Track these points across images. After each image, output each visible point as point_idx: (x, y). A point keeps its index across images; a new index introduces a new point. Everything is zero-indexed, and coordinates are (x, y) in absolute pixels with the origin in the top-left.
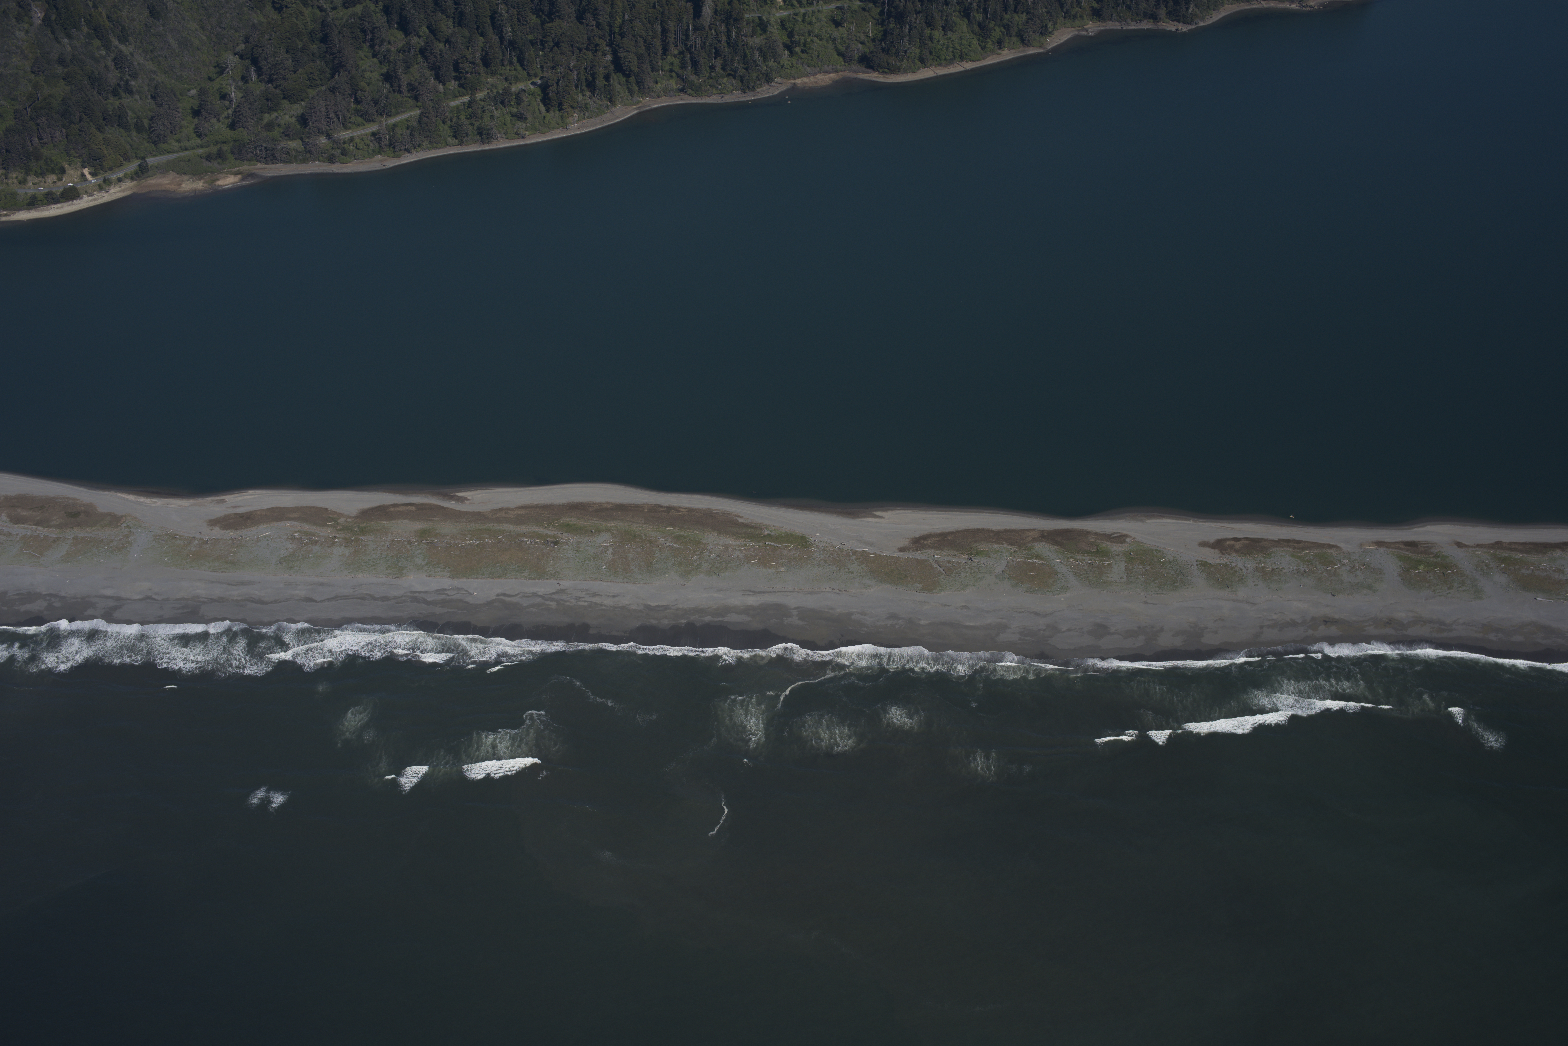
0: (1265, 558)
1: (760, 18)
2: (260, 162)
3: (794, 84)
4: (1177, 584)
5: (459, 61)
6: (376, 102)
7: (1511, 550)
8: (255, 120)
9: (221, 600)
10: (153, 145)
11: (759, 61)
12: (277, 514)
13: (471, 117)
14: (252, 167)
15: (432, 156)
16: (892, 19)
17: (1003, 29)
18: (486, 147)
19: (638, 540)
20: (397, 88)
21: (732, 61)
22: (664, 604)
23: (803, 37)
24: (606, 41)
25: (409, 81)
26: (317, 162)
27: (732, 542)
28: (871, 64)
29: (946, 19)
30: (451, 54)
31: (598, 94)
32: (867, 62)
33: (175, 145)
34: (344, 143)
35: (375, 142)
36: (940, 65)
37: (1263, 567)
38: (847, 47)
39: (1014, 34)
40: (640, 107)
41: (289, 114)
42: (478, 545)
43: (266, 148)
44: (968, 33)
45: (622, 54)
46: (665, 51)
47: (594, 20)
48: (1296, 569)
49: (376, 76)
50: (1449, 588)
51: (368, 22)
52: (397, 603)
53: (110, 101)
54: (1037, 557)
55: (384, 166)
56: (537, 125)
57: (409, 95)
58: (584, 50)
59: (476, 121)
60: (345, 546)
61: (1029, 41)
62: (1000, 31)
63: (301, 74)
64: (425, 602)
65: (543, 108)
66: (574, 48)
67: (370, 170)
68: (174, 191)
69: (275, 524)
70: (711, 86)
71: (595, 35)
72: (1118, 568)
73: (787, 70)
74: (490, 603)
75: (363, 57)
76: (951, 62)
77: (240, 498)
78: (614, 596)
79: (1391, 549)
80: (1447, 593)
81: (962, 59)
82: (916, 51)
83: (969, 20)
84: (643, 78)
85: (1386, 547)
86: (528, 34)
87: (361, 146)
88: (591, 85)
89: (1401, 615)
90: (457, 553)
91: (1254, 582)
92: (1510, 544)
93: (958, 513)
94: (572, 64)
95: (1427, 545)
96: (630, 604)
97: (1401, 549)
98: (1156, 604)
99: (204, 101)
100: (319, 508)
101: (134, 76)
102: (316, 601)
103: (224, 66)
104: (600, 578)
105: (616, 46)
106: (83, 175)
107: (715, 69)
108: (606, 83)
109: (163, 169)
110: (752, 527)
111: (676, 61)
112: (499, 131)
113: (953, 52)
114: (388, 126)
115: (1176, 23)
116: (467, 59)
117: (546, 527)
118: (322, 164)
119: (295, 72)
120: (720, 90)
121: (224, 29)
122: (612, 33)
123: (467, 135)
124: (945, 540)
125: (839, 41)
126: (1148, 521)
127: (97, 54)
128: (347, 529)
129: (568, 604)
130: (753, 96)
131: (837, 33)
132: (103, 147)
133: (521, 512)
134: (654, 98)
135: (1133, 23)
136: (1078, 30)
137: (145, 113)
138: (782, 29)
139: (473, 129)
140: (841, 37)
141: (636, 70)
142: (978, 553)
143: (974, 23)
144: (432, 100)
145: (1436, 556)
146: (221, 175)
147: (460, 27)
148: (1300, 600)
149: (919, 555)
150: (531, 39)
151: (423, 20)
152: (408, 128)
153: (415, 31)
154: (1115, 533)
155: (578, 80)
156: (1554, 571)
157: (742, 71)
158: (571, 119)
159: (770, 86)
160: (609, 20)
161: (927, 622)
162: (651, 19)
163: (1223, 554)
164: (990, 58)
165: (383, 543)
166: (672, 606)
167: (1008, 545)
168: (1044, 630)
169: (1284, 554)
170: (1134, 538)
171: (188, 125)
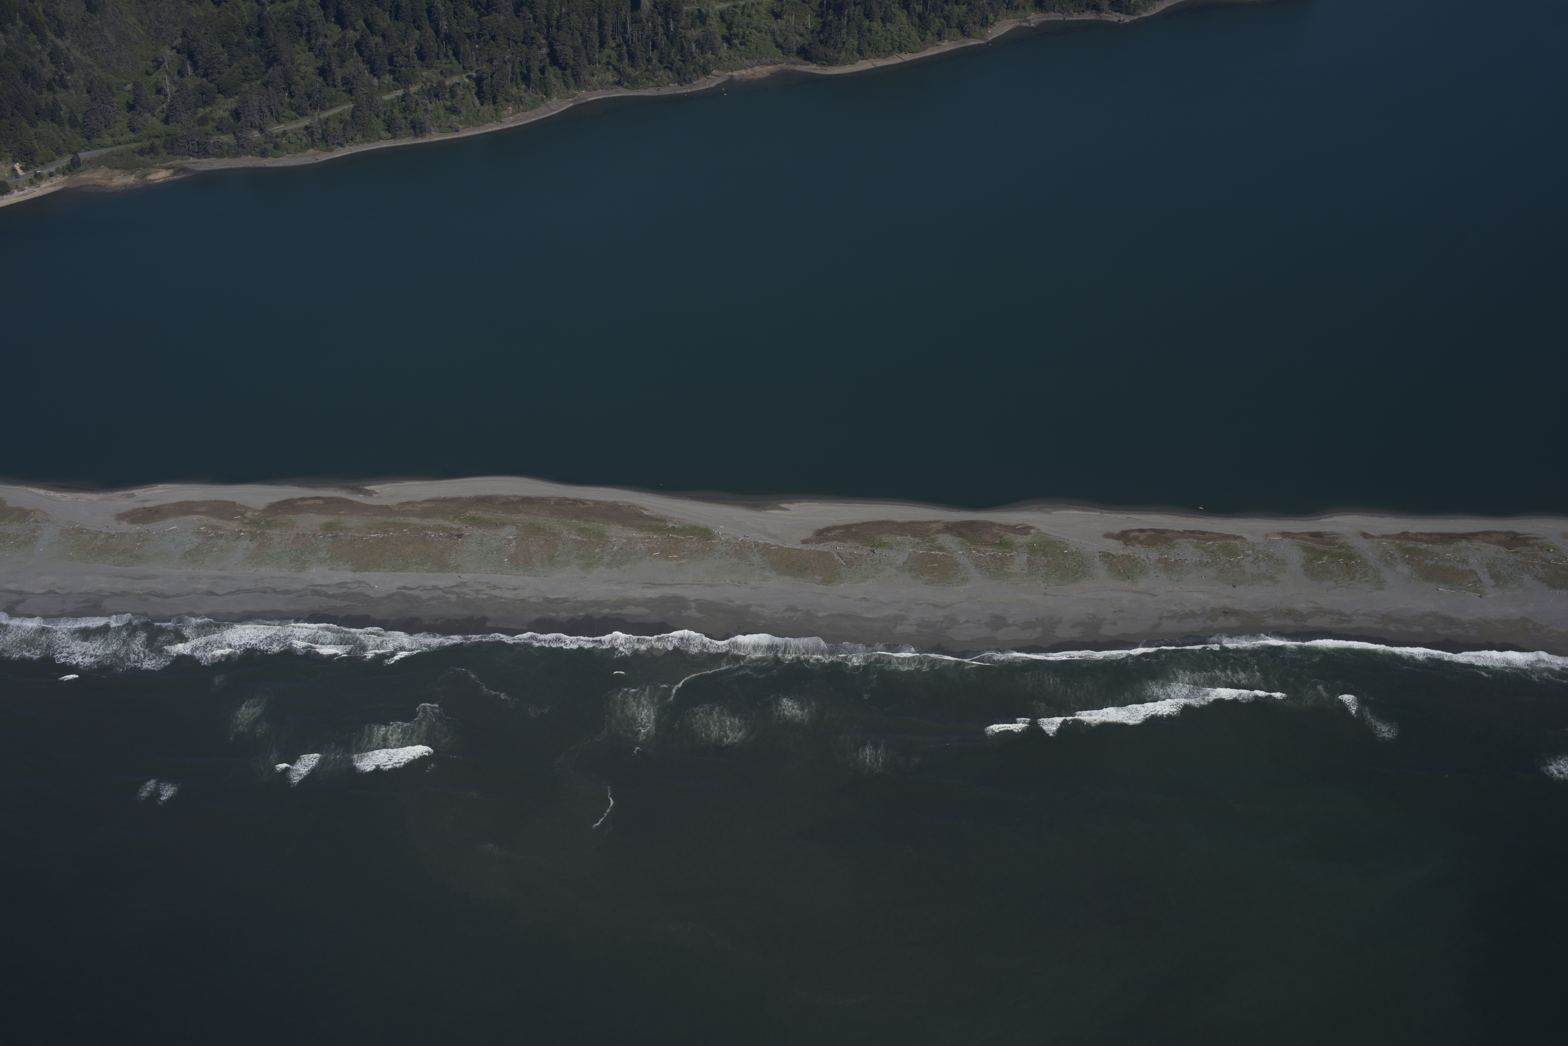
0: (1168, 549)
1: (699, 11)
2: (192, 156)
3: (732, 76)
4: (1078, 576)
5: (394, 55)
6: (309, 96)
7: (1417, 540)
8: (190, 114)
9: (123, 594)
10: (86, 140)
11: (696, 53)
12: (185, 508)
13: (405, 110)
14: (184, 161)
15: (365, 149)
16: (831, 11)
17: (943, 21)
18: (420, 141)
19: (542, 533)
20: (332, 82)
21: (669, 53)
22: (563, 596)
23: (742, 30)
24: (543, 34)
25: (344, 75)
26: (250, 156)
27: (635, 534)
28: (809, 56)
29: (885, 11)
30: (386, 47)
31: (533, 87)
32: (805, 54)
33: (108, 140)
34: (277, 137)
35: (307, 136)
36: (878, 56)
37: (1166, 559)
38: (786, 39)
39: (954, 25)
40: (575, 100)
41: (223, 108)
42: (382, 539)
43: (198, 142)
44: (908, 24)
45: (558, 47)
46: (602, 44)
47: (531, 13)
48: (1199, 561)
49: (311, 70)
50: (1351, 579)
51: (304, 16)
52: (298, 597)
53: (44, 96)
54: (940, 548)
55: (316, 160)
56: (471, 118)
57: (344, 89)
58: (519, 44)
59: (409, 115)
60: (250, 540)
61: (969, 32)
62: (940, 23)
63: (236, 68)
64: (328, 596)
65: (477, 102)
66: (511, 42)
67: (302, 164)
68: (105, 186)
69: (182, 518)
70: (647, 79)
71: (531, 28)
72: (1021, 559)
73: (725, 63)
74: (390, 597)
75: (299, 51)
76: (889, 54)
77: (150, 493)
78: (514, 589)
79: (1296, 540)
80: (1349, 584)
81: (901, 50)
82: (854, 43)
83: (908, 11)
84: (580, 71)
85: (1292, 538)
86: (465, 28)
87: (293, 140)
88: (526, 79)
89: (1302, 606)
90: (361, 546)
91: (1155, 573)
92: (1416, 534)
93: (864, 505)
94: (507, 57)
95: (1332, 536)
96: (530, 597)
97: (1306, 540)
98: (1056, 596)
99: (138, 95)
100: (227, 502)
101: (70, 70)
102: (217, 595)
103: (161, 60)
104: (502, 571)
105: (553, 39)
106: (14, 170)
107: (652, 62)
108: (542, 76)
109: (95, 164)
110: (657, 520)
111: (614, 54)
112: (433, 124)
113: (891, 44)
114: (320, 120)
115: (1118, 14)
116: (402, 52)
117: (451, 520)
118: (254, 158)
119: (230, 66)
120: (656, 82)
121: (163, 23)
122: (549, 26)
123: (400, 129)
124: (849, 532)
125: (778, 33)
126: (1054, 513)
127: (32, 49)
128: (253, 522)
129: (468, 596)
130: (690, 88)
131: (776, 25)
132: (35, 142)
133: (428, 505)
134: (590, 91)
135: (1076, 14)
136: (1020, 22)
137: (80, 108)
138: (722, 21)
139: (407, 122)
140: (780, 29)
141: (572, 63)
142: (881, 545)
143: (913, 14)
144: (366, 94)
145: (1341, 547)
146: (153, 169)
147: (396, 21)
148: (1201, 591)
149: (822, 547)
150: (468, 32)
151: (360, 14)
152: (341, 122)
153: (351, 24)
154: (1020, 525)
155: (513, 73)
156: (1458, 561)
157: (678, 64)
158: (505, 113)
159: (707, 78)
160: (546, 13)
161: (825, 614)
162: (588, 11)
163: (1127, 545)
164: (930, 49)
165: (288, 537)
166: (572, 598)
167: (912, 537)
168: (942, 622)
169: (1188, 545)
170: (1039, 530)
171: (123, 119)
